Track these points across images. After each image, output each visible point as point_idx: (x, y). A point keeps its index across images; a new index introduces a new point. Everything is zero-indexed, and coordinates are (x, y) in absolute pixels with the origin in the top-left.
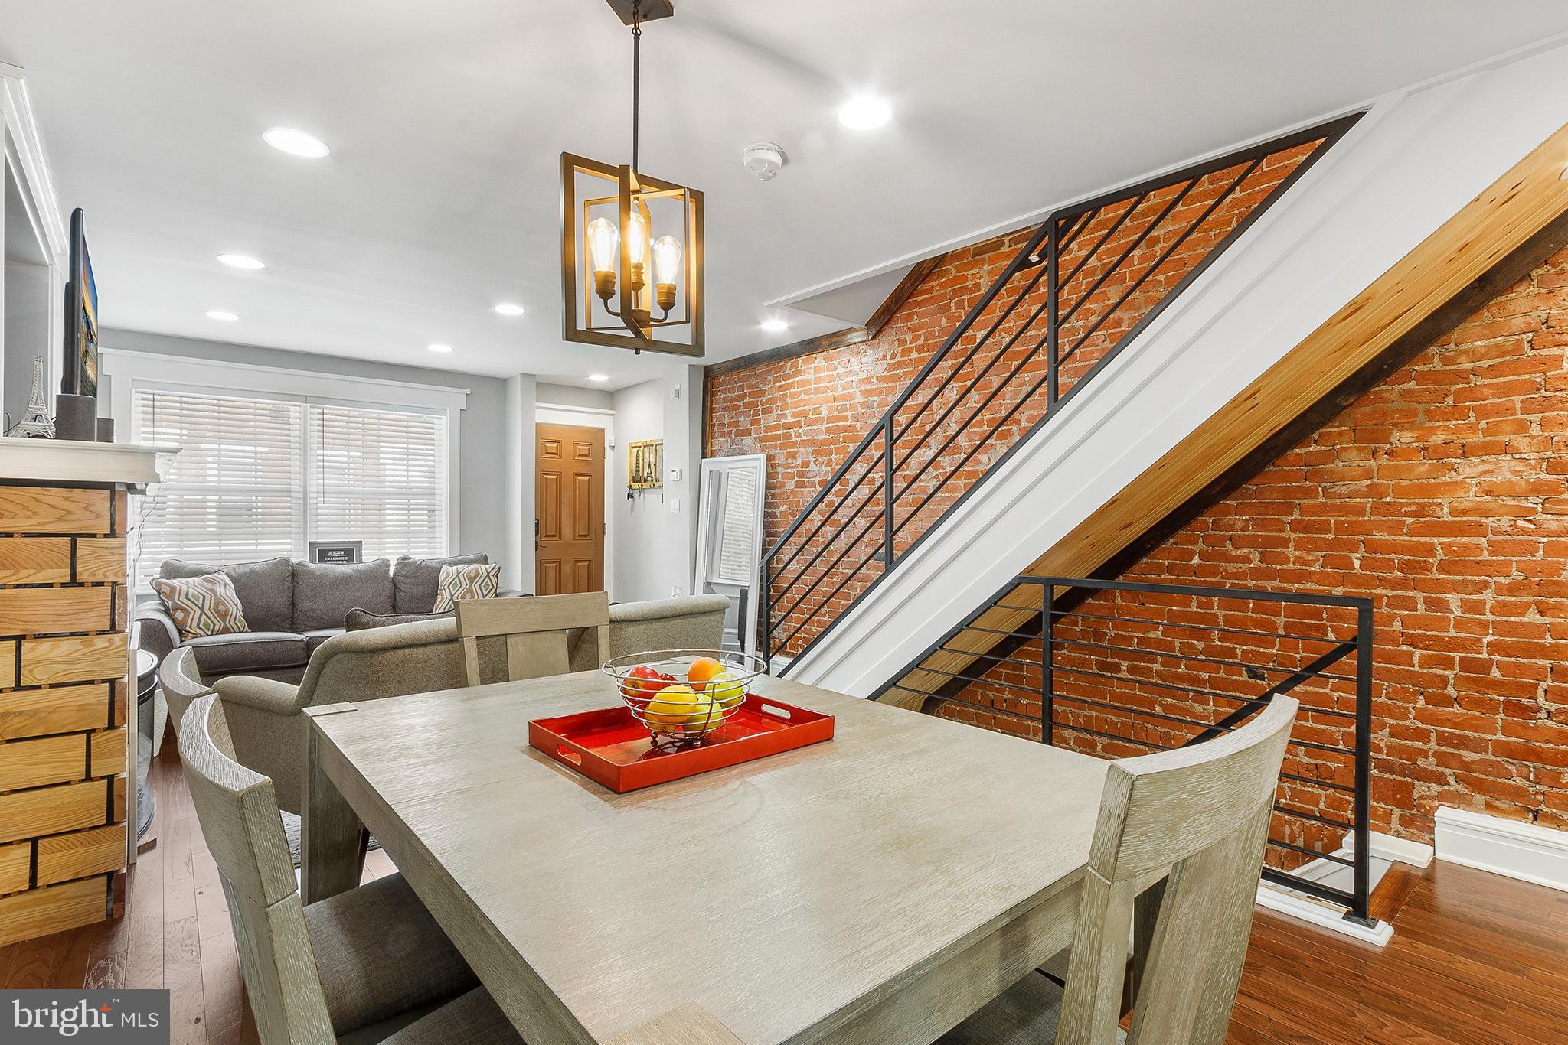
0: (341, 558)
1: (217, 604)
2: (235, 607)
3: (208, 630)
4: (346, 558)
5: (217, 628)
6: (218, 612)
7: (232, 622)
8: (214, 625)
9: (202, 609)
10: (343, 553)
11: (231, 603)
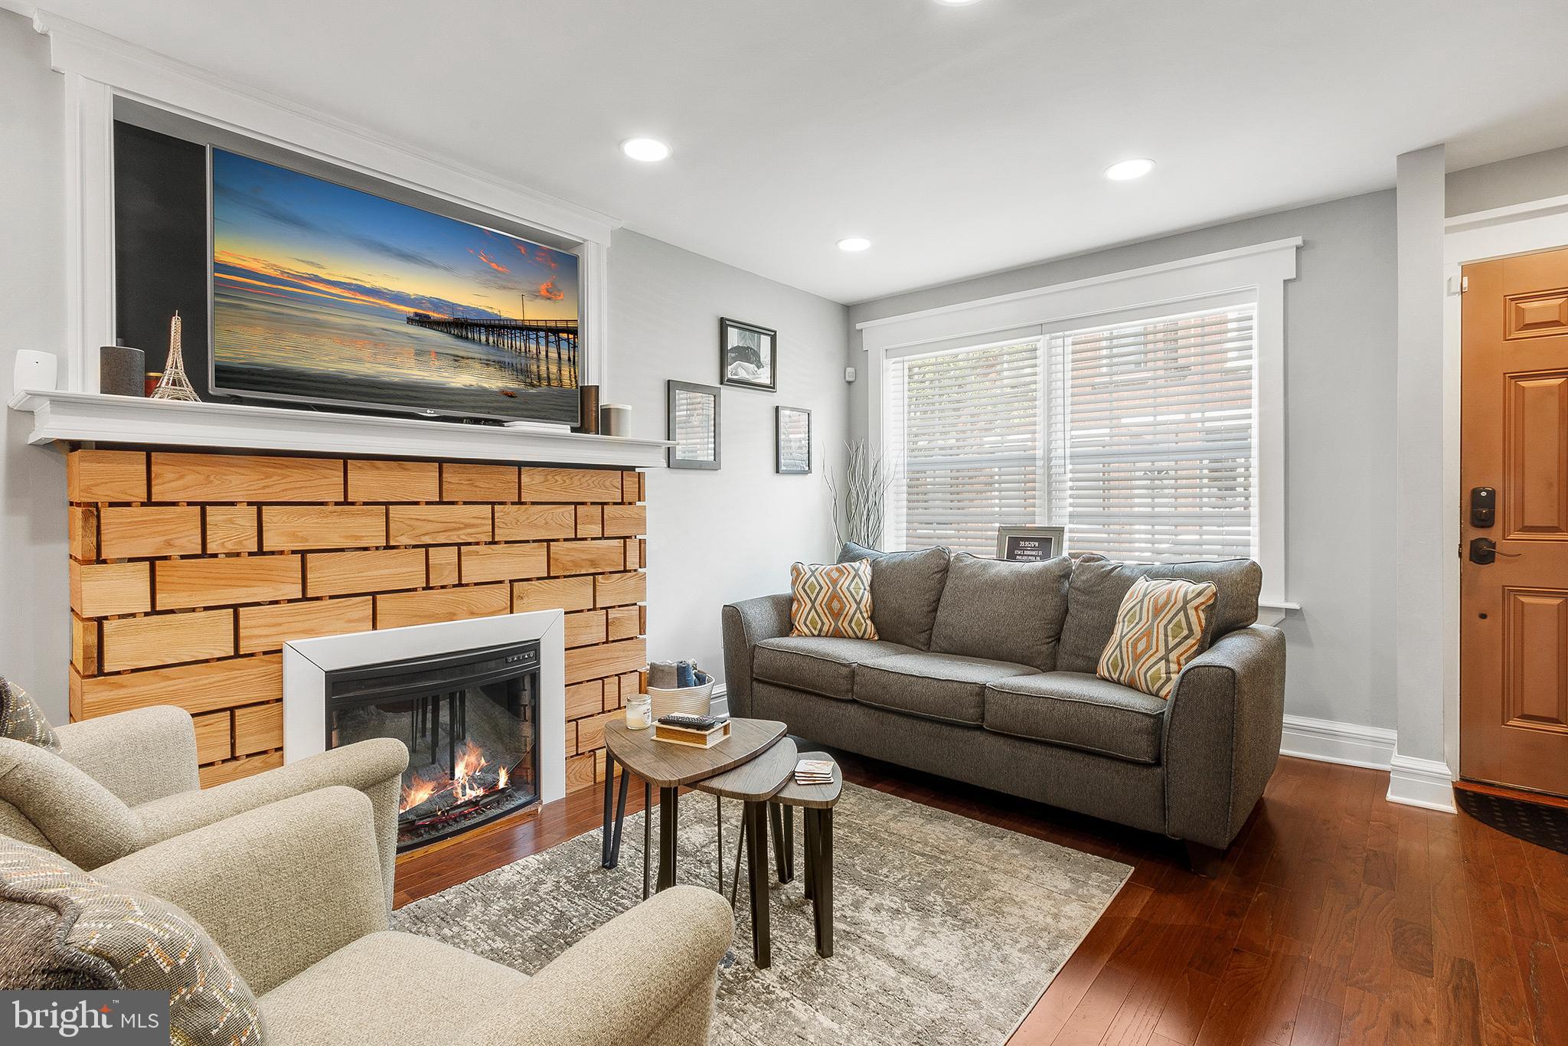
0: (1034, 553)
1: (834, 596)
2: (854, 606)
3: (815, 629)
4: (1040, 553)
5: (825, 628)
6: (830, 609)
7: (846, 624)
8: (823, 624)
9: (813, 603)
10: (1037, 544)
11: (851, 599)
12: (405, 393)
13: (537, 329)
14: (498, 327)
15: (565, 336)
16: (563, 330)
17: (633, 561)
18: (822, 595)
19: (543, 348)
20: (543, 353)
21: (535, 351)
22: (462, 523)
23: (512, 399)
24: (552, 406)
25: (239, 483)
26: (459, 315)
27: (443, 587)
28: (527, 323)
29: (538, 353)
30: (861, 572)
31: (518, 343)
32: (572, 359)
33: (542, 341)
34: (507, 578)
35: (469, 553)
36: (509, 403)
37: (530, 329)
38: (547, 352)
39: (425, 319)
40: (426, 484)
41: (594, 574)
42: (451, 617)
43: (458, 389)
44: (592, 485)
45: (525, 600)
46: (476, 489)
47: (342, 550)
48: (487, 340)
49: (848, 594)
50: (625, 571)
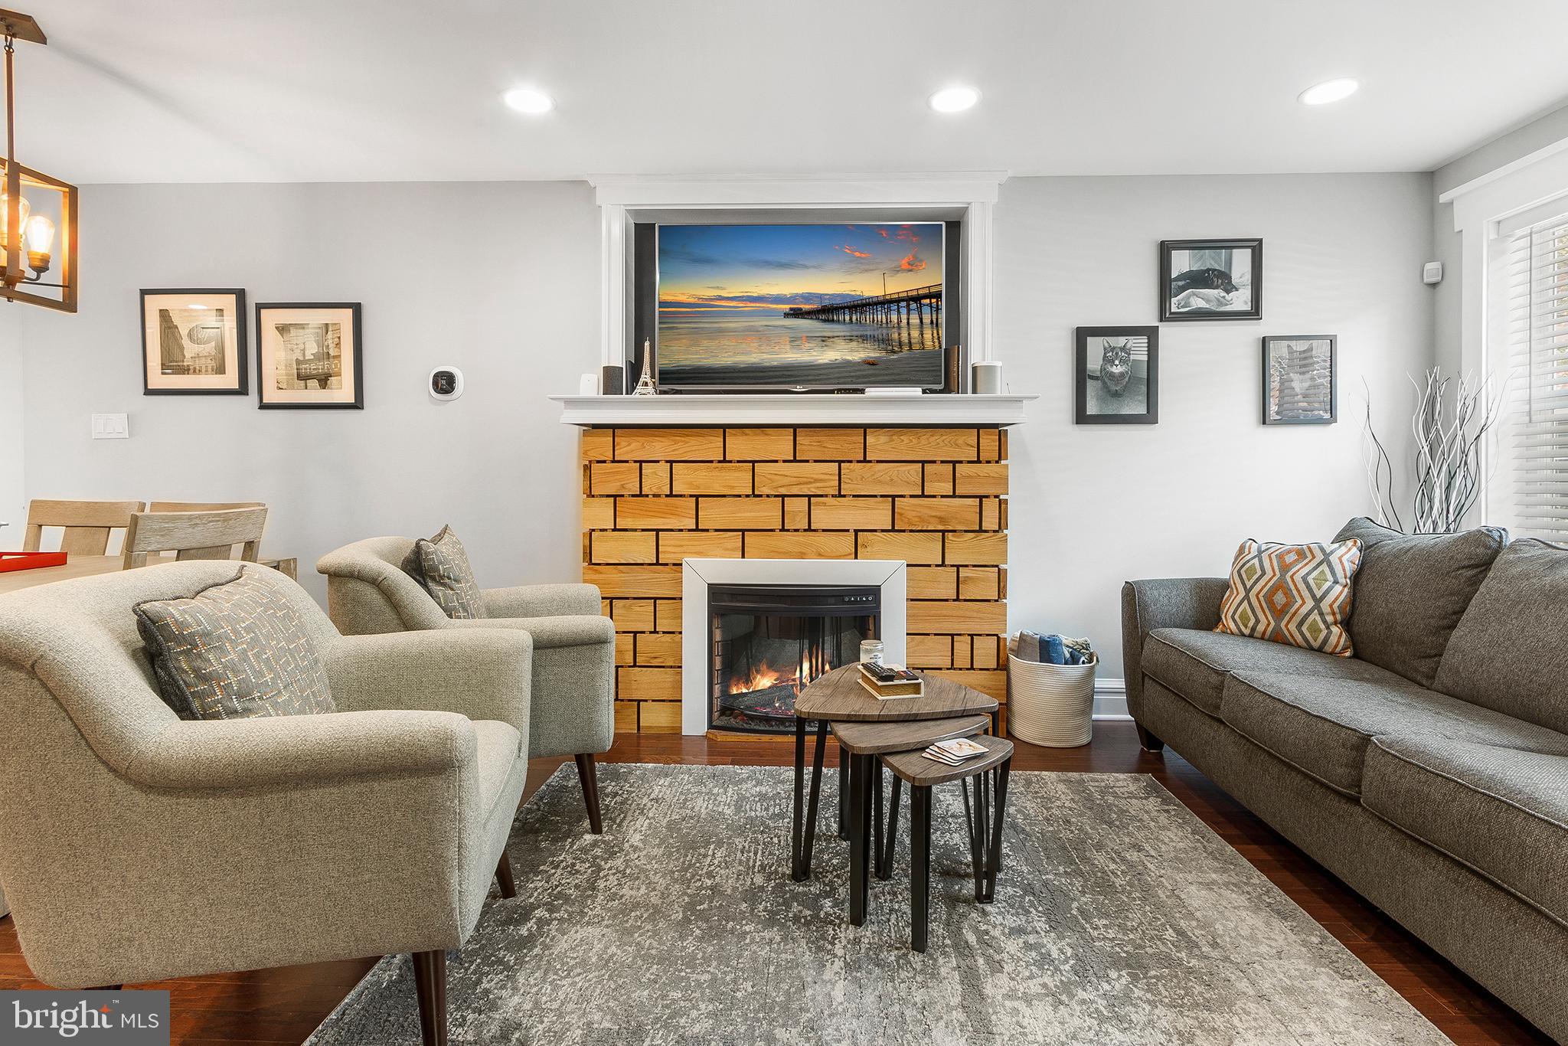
1: (1280, 586)
2: (1310, 603)
3: (1246, 627)
5: (1261, 628)
7: (1292, 627)
9: (1248, 591)
11: (1306, 593)
12: (781, 373)
13: (898, 301)
14: (860, 306)
15: (927, 301)
16: (925, 297)
17: (989, 522)
18: (1262, 583)
19: (904, 317)
20: (904, 321)
21: (896, 321)
22: (812, 478)
23: (873, 367)
24: (914, 369)
25: (660, 448)
26: (826, 303)
27: (796, 530)
28: (888, 297)
29: (899, 321)
30: (1333, 559)
31: (879, 317)
32: (935, 322)
33: (904, 311)
34: (852, 527)
35: (818, 504)
36: (870, 370)
37: (891, 301)
38: (908, 319)
39: (799, 312)
40: (783, 446)
41: (943, 532)
42: (802, 555)
43: (824, 364)
44: (942, 444)
45: (869, 549)
46: (826, 449)
47: (724, 496)
48: (851, 319)
49: (1302, 586)
50: (981, 531)
